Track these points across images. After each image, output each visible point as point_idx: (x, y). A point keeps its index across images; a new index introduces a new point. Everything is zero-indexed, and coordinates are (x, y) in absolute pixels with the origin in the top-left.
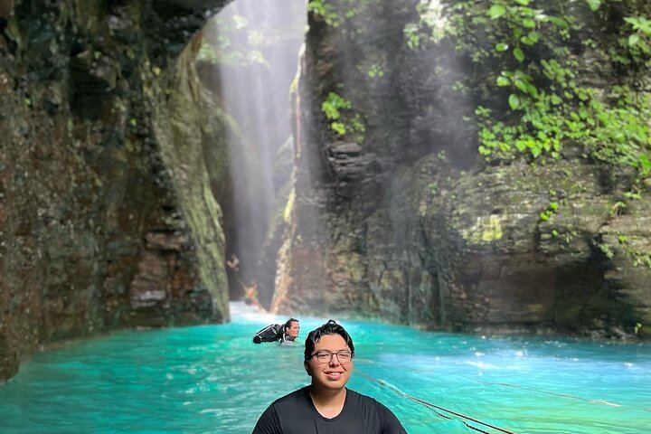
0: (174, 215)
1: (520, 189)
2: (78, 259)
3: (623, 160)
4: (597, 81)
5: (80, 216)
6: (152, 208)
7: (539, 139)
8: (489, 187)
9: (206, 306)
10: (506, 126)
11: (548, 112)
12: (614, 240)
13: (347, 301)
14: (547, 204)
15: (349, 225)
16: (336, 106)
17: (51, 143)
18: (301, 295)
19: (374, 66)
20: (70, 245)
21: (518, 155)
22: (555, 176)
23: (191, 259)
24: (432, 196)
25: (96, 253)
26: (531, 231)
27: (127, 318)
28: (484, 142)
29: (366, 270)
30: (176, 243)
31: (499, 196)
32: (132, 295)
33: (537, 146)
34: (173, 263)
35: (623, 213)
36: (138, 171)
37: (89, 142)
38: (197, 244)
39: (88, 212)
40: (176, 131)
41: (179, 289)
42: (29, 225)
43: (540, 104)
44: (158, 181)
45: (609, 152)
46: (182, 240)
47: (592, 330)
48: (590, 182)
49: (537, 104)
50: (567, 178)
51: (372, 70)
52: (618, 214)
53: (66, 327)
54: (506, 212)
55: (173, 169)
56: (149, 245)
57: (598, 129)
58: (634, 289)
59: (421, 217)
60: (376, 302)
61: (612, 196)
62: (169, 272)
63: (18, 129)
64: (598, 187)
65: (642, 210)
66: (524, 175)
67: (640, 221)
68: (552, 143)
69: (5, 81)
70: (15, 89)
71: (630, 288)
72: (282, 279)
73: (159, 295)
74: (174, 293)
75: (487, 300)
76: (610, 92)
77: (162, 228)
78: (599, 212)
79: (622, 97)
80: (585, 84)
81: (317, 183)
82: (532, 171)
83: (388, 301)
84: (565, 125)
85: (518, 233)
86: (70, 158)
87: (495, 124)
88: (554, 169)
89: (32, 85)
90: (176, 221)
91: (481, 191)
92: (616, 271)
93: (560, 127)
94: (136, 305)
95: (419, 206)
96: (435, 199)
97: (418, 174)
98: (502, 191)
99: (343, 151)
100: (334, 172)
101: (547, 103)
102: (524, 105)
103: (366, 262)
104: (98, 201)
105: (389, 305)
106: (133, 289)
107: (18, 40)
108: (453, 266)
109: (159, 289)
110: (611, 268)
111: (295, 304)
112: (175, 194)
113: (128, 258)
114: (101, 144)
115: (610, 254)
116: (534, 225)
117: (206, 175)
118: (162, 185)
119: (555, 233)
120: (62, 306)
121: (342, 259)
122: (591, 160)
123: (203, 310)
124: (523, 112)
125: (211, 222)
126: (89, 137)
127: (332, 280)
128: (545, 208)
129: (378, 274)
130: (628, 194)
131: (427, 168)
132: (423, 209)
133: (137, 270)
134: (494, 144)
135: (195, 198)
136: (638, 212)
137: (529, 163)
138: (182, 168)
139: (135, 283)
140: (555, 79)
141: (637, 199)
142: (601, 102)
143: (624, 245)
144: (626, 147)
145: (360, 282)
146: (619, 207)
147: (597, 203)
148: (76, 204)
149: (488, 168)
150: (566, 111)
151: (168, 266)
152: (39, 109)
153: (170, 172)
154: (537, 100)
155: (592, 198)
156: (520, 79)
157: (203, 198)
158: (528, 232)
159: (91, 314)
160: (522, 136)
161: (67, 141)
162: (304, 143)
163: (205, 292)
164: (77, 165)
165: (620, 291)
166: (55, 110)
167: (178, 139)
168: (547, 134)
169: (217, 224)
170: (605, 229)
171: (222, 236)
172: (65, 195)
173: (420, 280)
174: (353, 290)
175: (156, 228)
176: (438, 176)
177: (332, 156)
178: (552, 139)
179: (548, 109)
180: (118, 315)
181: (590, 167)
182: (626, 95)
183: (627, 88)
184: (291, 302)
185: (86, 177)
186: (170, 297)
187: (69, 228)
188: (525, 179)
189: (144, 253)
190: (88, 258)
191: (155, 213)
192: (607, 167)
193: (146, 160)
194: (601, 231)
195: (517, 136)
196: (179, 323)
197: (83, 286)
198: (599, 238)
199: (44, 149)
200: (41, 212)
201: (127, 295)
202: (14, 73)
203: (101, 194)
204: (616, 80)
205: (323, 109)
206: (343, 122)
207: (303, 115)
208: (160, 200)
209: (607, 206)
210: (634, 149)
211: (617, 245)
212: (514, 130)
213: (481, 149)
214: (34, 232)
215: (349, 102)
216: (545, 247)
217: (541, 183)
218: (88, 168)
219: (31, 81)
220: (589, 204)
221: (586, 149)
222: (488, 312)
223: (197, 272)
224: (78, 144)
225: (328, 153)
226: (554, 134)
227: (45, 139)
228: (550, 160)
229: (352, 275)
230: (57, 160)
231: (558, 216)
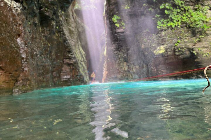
0: (71, 54)
1: (169, 37)
2: (46, 66)
3: (198, 26)
4: (191, 4)
5: (45, 54)
6: (65, 52)
7: (174, 23)
8: (160, 38)
9: (82, 79)
10: (164, 19)
11: (176, 14)
12: (197, 50)
13: (123, 77)
14: (177, 41)
15: (122, 54)
16: (116, 19)
17: (36, 34)
18: (110, 76)
19: (126, 6)
20: (43, 62)
21: (168, 27)
22: (179, 33)
23: (77, 66)
24: (145, 42)
25: (50, 64)
26: (172, 49)
27: (60, 83)
28: (158, 25)
29: (129, 67)
30: (72, 62)
31: (163, 40)
32: (61, 77)
33: (174, 24)
34: (72, 67)
35: (199, 42)
36: (60, 42)
37: (46, 34)
38: (78, 62)
39: (47, 53)
40: (70, 30)
41: (74, 75)
42: (33, 56)
43: (174, 12)
44: (66, 44)
45: (194, 24)
46: (74, 60)
47: (192, 76)
48: (189, 34)
49: (173, 12)
50: (182, 33)
51: (126, 7)
52: (198, 42)
53: (44, 84)
54: (165, 44)
55: (70, 41)
56: (65, 63)
57: (191, 18)
58: (203, 63)
59: (142, 49)
60: (132, 76)
61: (196, 37)
62: (71, 70)
63: (27, 30)
64: (192, 35)
65: (205, 40)
66: (170, 33)
67: (204, 44)
68: (178, 23)
69: (24, 17)
70: (26, 20)
71: (202, 63)
72: (105, 73)
73: (69, 77)
74: (73, 76)
75: (162, 71)
76: (195, 7)
77: (68, 57)
78: (192, 42)
79: (198, 8)
80: (187, 5)
81: (113, 43)
82: (172, 32)
83: (135, 75)
84: (182, 18)
85: (169, 50)
86: (41, 38)
87: (161, 19)
88: (179, 31)
89: (30, 18)
90: (72, 55)
91: (158, 39)
92: (198, 59)
93: (180, 19)
94: (62, 80)
95: (142, 46)
96: (146, 43)
97: (141, 37)
98: (164, 39)
99: (119, 32)
100: (117, 39)
101: (176, 12)
102: (169, 13)
103: (128, 65)
104: (49, 50)
105: (136, 76)
106: (61, 75)
107: (26, 6)
108: (152, 62)
109: (69, 75)
110: (196, 58)
111: (109, 79)
112: (71, 48)
113: (59, 67)
114: (49, 34)
115: (196, 54)
116: (174, 47)
117: (80, 42)
118: (67, 45)
119: (179, 49)
120: (42, 79)
121: (122, 64)
122: (189, 27)
123: (81, 81)
124: (169, 15)
125: (82, 56)
126: (45, 32)
127: (119, 71)
128: (176, 42)
129: (132, 67)
130: (201, 36)
131: (143, 34)
132: (143, 47)
133: (62, 70)
134: (161, 25)
135: (77, 49)
136: (204, 41)
137: (171, 30)
138: (73, 41)
139: (61, 74)
140: (178, 4)
141: (203, 37)
142: (192, 10)
143: (200, 51)
144: (199, 22)
145: (127, 71)
146: (198, 40)
147: (192, 39)
148: (44, 51)
149: (160, 32)
150: (182, 13)
151: (71, 68)
152: (32, 25)
153: (69, 41)
154: (173, 11)
155: (190, 38)
156: (168, 5)
157: (79, 49)
158: (172, 50)
159: (50, 81)
160: (169, 22)
161: (40, 34)
162: (108, 31)
163: (81, 75)
164: (43, 40)
165: (200, 64)
166: (36, 25)
167: (71, 32)
168: (176, 21)
169: (84, 57)
170: (194, 47)
171: (86, 60)
172: (41, 48)
173: (144, 67)
174: (125, 73)
175: (66, 58)
176: (147, 37)
177: (116, 34)
178: (178, 22)
179: (177, 13)
180: (57, 82)
181: (189, 29)
182: (199, 7)
183: (200, 5)
184: (108, 79)
185: (46, 43)
186: (72, 77)
187: (42, 58)
188: (170, 34)
189: (63, 65)
190: (48, 66)
191: (66, 53)
192: (194, 29)
193: (62, 38)
194: (193, 48)
195: (168, 22)
196: (75, 84)
197: (47, 73)
198: (193, 50)
199: (34, 36)
200: (35, 53)
201: (59, 77)
202: (26, 15)
203: (50, 48)
204: (196, 3)
205: (113, 20)
206: (118, 23)
207: (107, 22)
208: (66, 50)
209: (194, 40)
210: (201, 23)
211: (198, 51)
212: (167, 20)
213: (158, 27)
214: (34, 58)
215: (120, 17)
216: (177, 53)
217: (175, 35)
218: (46, 41)
219: (30, 17)
220: (189, 40)
221: (188, 24)
222: (162, 74)
223: (79, 70)
224: (43, 34)
225: (115, 33)
226: (178, 21)
227: (35, 33)
228: (178, 28)
229: (124, 69)
230: (38, 39)
231: (180, 44)
